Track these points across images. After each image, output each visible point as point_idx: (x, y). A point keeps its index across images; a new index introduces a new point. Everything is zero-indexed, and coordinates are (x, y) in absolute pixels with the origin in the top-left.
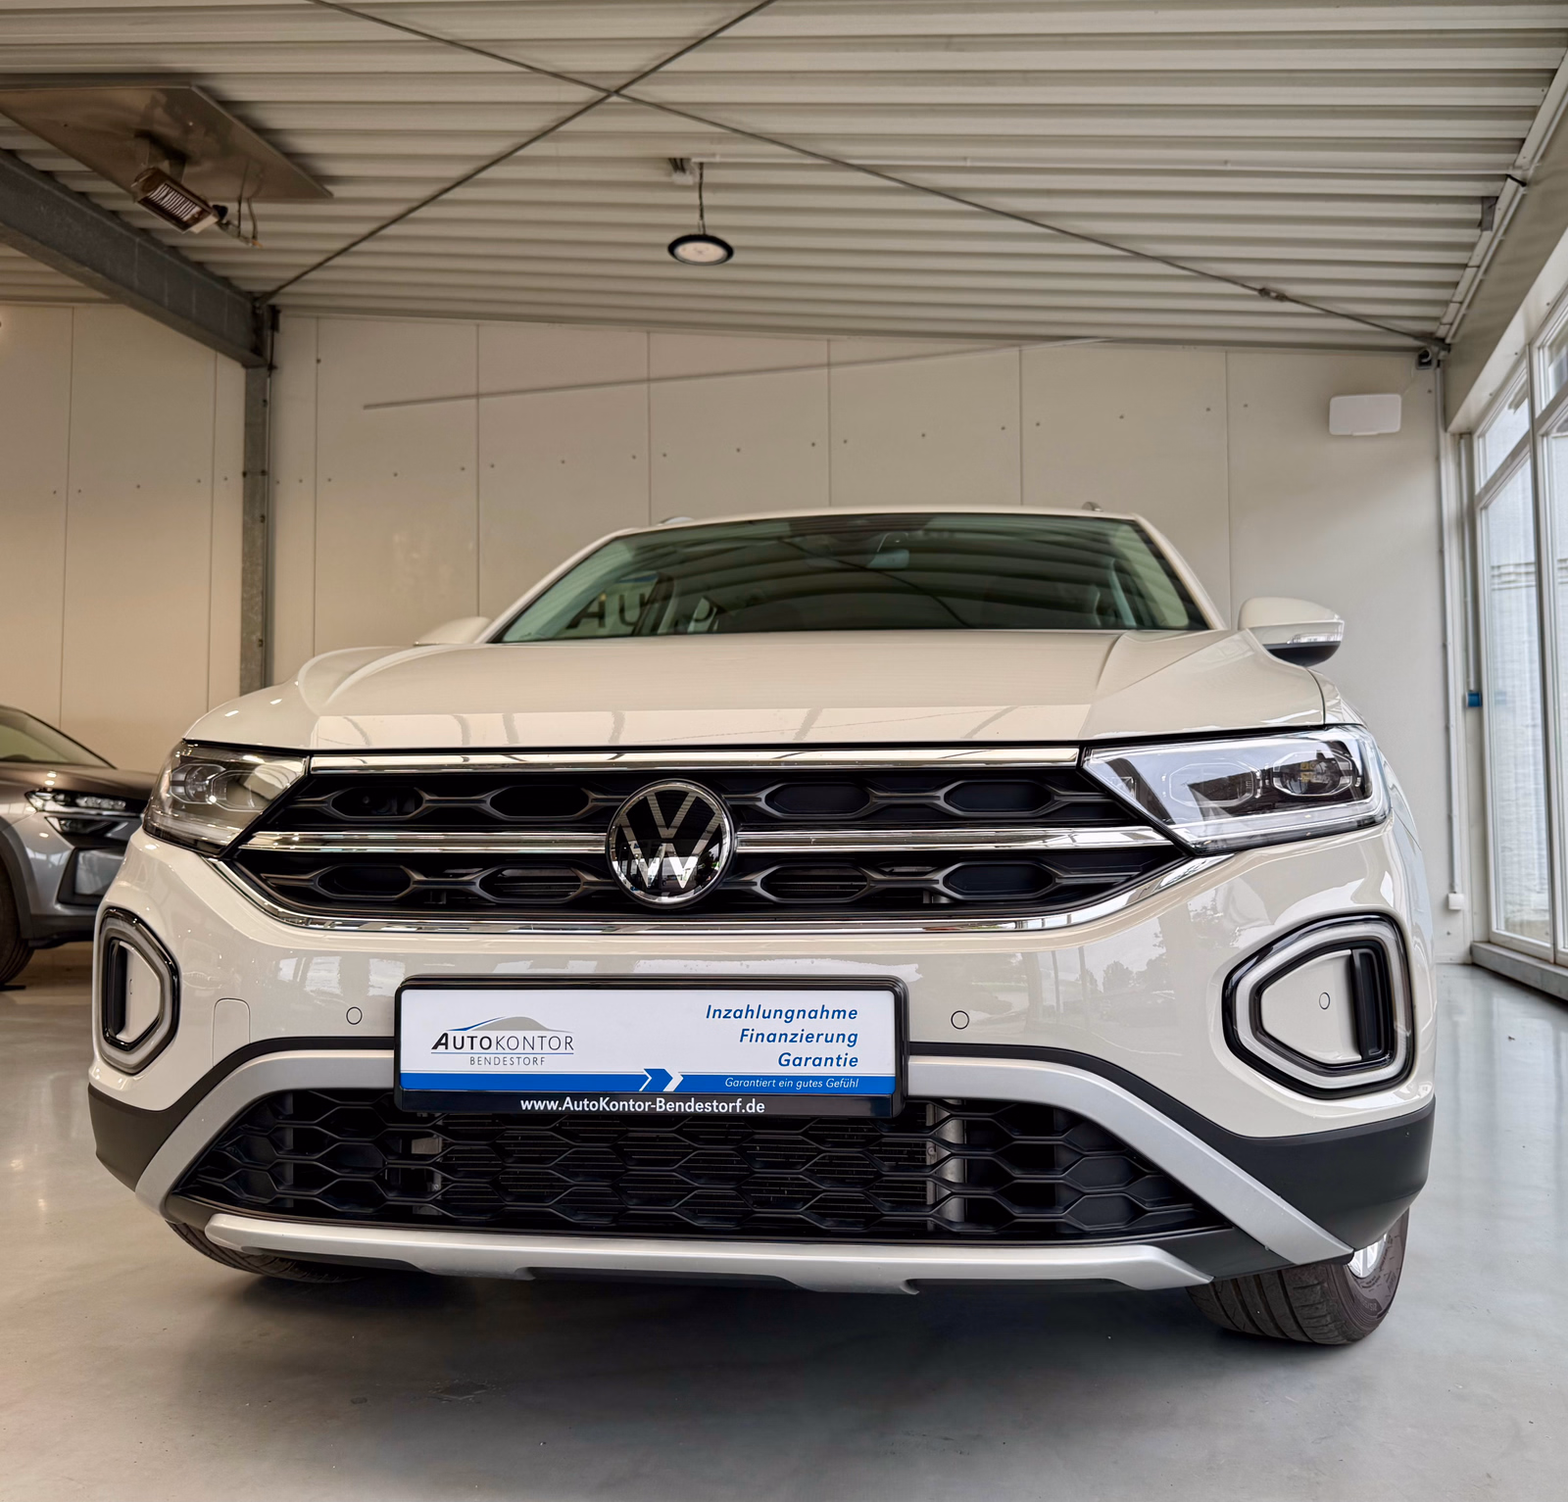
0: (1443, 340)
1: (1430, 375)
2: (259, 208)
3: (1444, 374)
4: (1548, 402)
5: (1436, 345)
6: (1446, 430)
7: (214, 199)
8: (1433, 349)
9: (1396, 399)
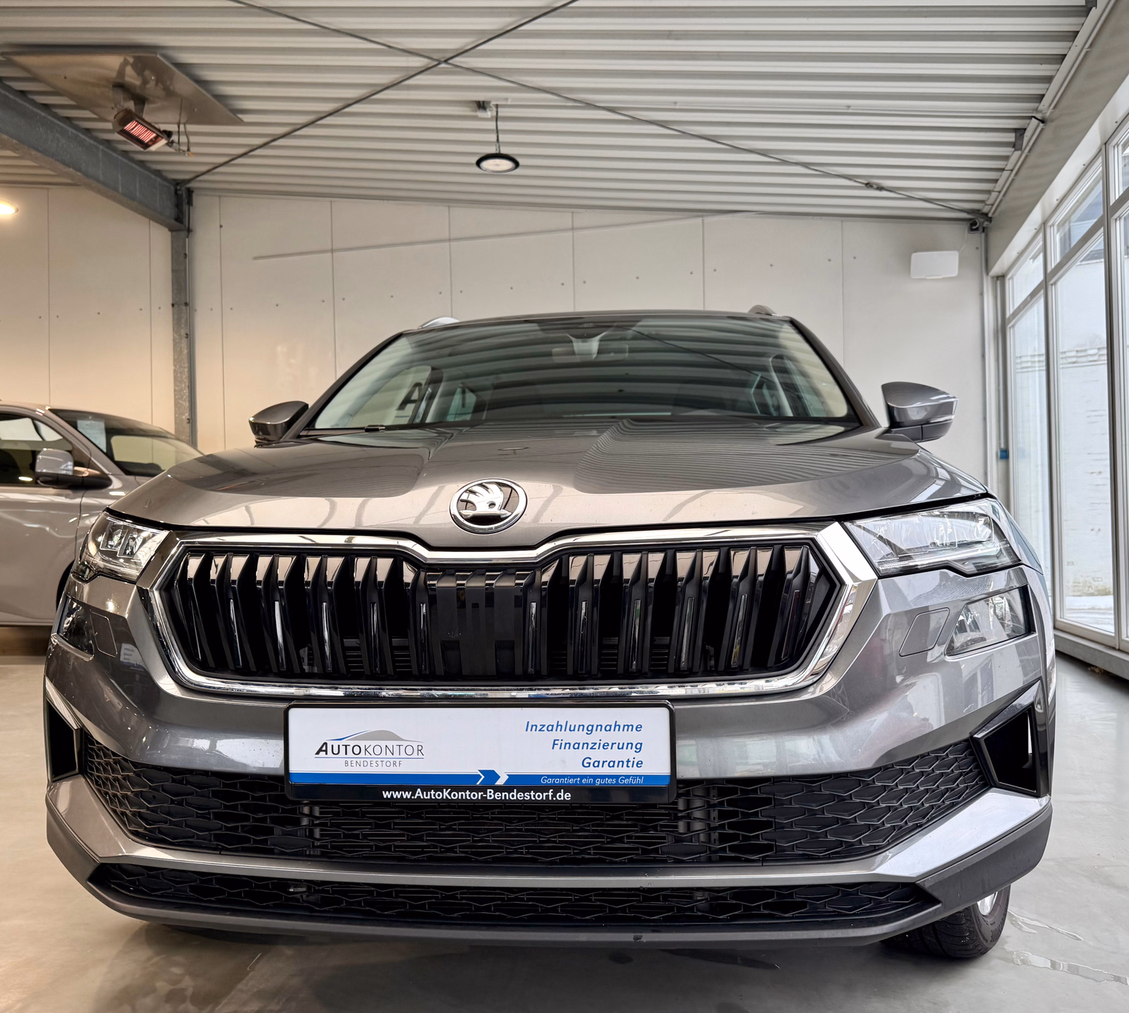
4: (1056, 264)
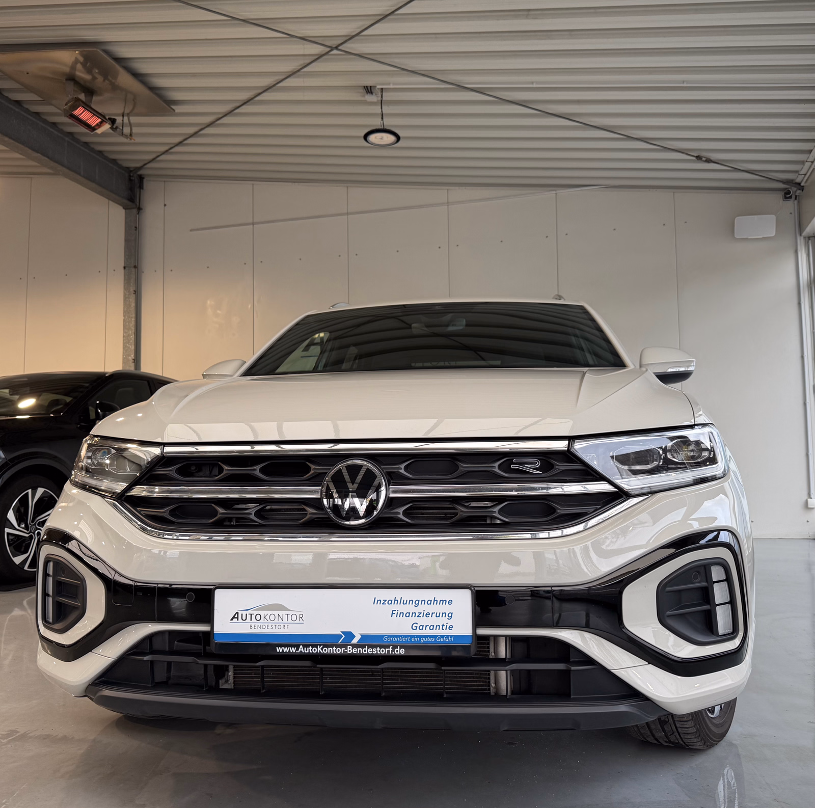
0: (799, 184)
1: (791, 204)
2: (134, 119)
3: (799, 202)
5: (795, 187)
6: (801, 235)
7: (109, 114)
8: (793, 189)
9: (773, 217)
